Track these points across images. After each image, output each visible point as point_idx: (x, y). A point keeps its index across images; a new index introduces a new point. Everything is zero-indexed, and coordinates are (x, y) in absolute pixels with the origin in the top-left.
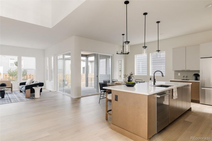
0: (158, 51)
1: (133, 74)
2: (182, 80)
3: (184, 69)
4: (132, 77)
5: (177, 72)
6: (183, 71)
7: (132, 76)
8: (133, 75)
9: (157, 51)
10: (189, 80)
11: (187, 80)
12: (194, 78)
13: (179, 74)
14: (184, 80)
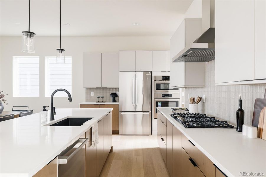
0: (61, 50)
1: (6, 96)
2: (97, 102)
3: (99, 86)
4: (3, 102)
5: (89, 90)
6: (98, 89)
7: (3, 100)
8: (5, 98)
9: (58, 50)
10: (105, 102)
11: (102, 102)
12: (111, 98)
13: (92, 94)
14: (99, 102)
